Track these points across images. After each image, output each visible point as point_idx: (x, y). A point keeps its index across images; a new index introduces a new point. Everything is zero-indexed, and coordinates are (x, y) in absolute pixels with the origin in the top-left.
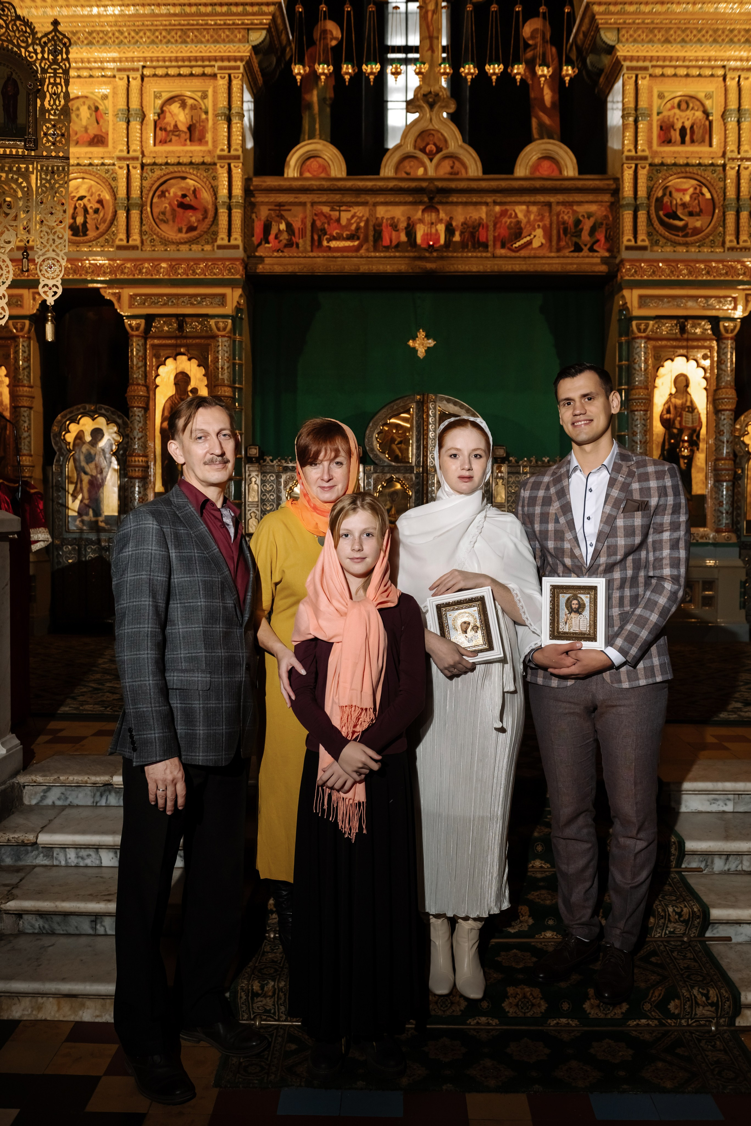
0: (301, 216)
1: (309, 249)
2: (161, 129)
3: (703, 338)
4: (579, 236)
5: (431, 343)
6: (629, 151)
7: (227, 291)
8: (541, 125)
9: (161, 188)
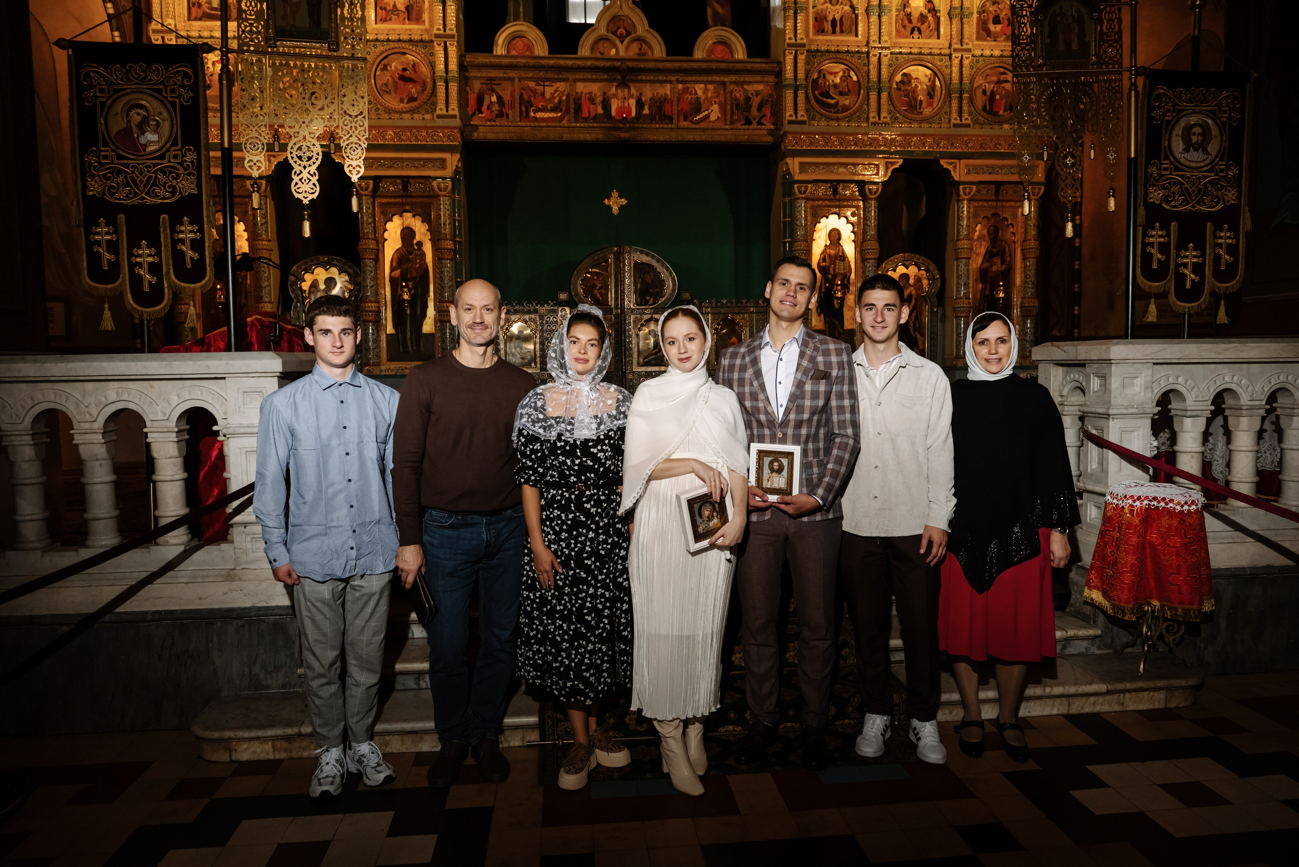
0: (510, 89)
1: (518, 119)
2: (381, 8)
3: (852, 198)
4: (749, 111)
5: (623, 201)
6: (790, 39)
7: (447, 156)
8: (715, 13)
9: (383, 63)
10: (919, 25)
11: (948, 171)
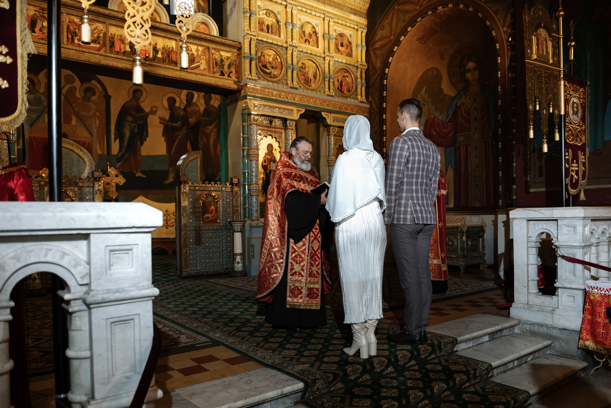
3: (278, 127)
4: (223, 68)
10: (308, 38)
11: (325, 119)
